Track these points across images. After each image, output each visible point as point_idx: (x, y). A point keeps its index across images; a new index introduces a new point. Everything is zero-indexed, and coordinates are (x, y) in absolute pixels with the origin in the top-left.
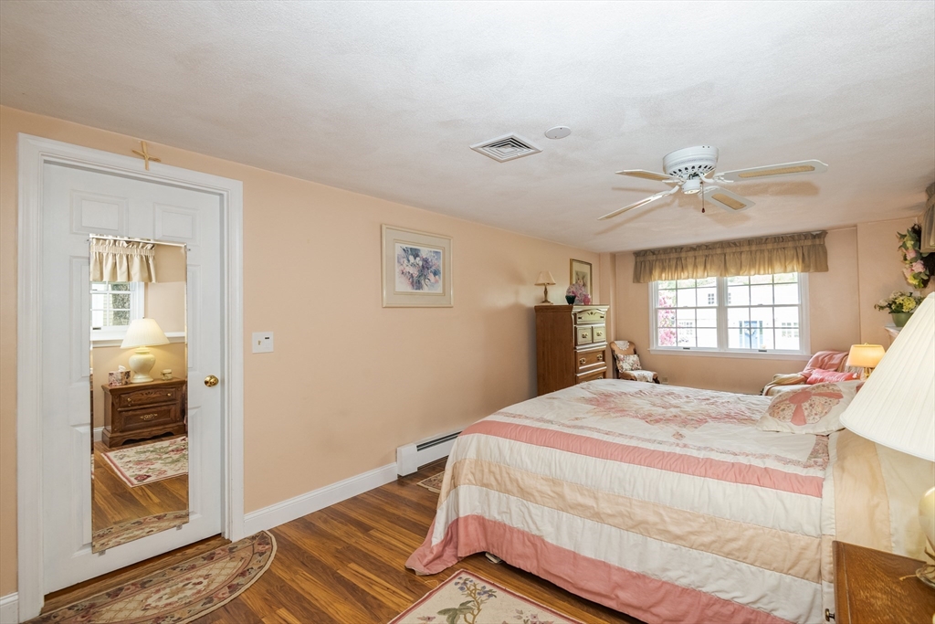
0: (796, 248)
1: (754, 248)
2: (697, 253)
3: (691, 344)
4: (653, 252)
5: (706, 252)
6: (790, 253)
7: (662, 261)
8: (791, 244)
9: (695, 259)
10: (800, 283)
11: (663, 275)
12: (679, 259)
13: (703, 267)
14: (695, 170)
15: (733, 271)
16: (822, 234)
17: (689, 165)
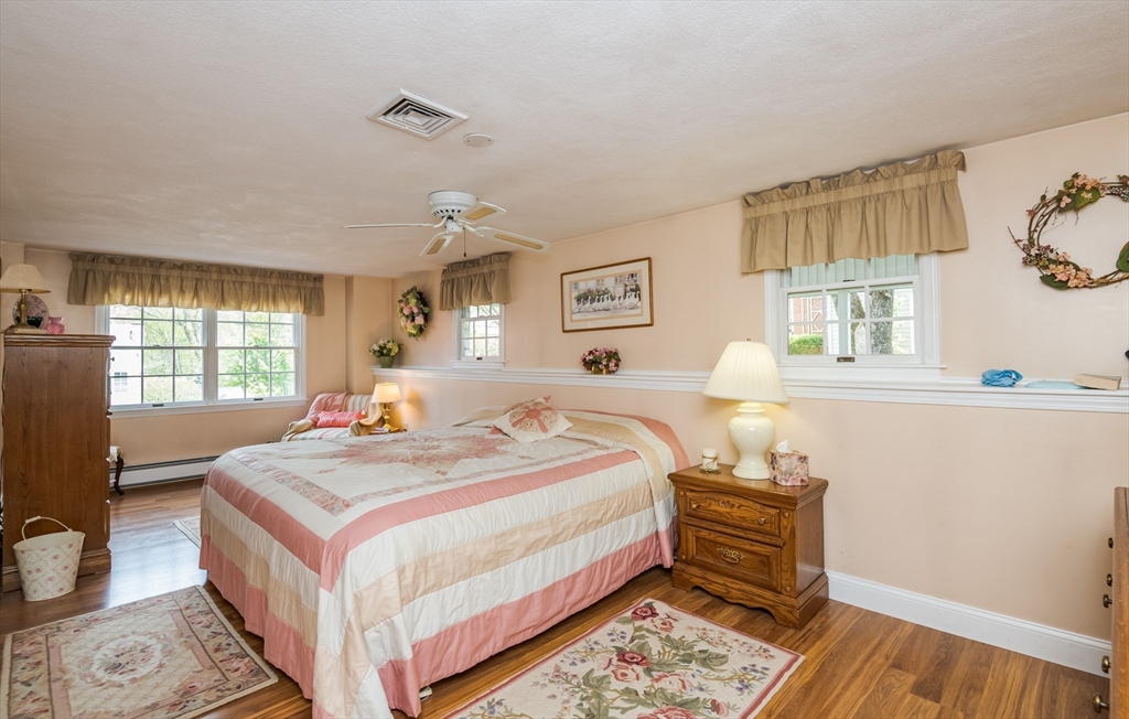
0: (299, 288)
1: (257, 280)
2: (184, 274)
3: (167, 398)
4: (113, 259)
5: (197, 275)
6: (294, 292)
7: (127, 275)
8: (294, 283)
9: (182, 281)
10: (295, 325)
11: (128, 297)
12: (156, 277)
13: (192, 294)
14: (450, 213)
15: (233, 303)
16: (318, 278)
17: (450, 208)
